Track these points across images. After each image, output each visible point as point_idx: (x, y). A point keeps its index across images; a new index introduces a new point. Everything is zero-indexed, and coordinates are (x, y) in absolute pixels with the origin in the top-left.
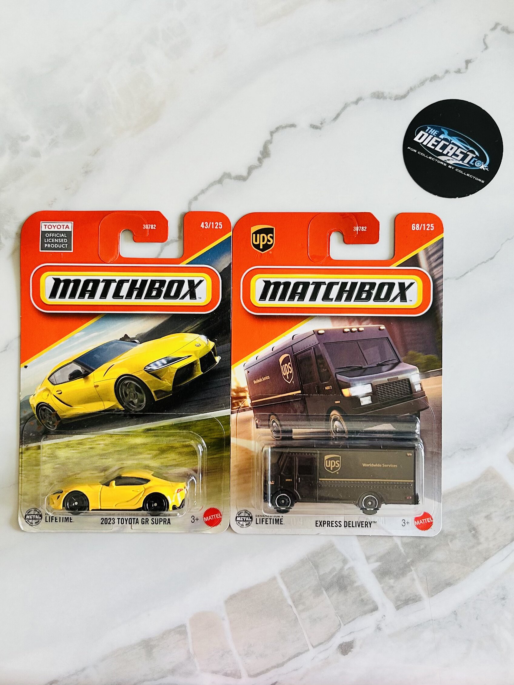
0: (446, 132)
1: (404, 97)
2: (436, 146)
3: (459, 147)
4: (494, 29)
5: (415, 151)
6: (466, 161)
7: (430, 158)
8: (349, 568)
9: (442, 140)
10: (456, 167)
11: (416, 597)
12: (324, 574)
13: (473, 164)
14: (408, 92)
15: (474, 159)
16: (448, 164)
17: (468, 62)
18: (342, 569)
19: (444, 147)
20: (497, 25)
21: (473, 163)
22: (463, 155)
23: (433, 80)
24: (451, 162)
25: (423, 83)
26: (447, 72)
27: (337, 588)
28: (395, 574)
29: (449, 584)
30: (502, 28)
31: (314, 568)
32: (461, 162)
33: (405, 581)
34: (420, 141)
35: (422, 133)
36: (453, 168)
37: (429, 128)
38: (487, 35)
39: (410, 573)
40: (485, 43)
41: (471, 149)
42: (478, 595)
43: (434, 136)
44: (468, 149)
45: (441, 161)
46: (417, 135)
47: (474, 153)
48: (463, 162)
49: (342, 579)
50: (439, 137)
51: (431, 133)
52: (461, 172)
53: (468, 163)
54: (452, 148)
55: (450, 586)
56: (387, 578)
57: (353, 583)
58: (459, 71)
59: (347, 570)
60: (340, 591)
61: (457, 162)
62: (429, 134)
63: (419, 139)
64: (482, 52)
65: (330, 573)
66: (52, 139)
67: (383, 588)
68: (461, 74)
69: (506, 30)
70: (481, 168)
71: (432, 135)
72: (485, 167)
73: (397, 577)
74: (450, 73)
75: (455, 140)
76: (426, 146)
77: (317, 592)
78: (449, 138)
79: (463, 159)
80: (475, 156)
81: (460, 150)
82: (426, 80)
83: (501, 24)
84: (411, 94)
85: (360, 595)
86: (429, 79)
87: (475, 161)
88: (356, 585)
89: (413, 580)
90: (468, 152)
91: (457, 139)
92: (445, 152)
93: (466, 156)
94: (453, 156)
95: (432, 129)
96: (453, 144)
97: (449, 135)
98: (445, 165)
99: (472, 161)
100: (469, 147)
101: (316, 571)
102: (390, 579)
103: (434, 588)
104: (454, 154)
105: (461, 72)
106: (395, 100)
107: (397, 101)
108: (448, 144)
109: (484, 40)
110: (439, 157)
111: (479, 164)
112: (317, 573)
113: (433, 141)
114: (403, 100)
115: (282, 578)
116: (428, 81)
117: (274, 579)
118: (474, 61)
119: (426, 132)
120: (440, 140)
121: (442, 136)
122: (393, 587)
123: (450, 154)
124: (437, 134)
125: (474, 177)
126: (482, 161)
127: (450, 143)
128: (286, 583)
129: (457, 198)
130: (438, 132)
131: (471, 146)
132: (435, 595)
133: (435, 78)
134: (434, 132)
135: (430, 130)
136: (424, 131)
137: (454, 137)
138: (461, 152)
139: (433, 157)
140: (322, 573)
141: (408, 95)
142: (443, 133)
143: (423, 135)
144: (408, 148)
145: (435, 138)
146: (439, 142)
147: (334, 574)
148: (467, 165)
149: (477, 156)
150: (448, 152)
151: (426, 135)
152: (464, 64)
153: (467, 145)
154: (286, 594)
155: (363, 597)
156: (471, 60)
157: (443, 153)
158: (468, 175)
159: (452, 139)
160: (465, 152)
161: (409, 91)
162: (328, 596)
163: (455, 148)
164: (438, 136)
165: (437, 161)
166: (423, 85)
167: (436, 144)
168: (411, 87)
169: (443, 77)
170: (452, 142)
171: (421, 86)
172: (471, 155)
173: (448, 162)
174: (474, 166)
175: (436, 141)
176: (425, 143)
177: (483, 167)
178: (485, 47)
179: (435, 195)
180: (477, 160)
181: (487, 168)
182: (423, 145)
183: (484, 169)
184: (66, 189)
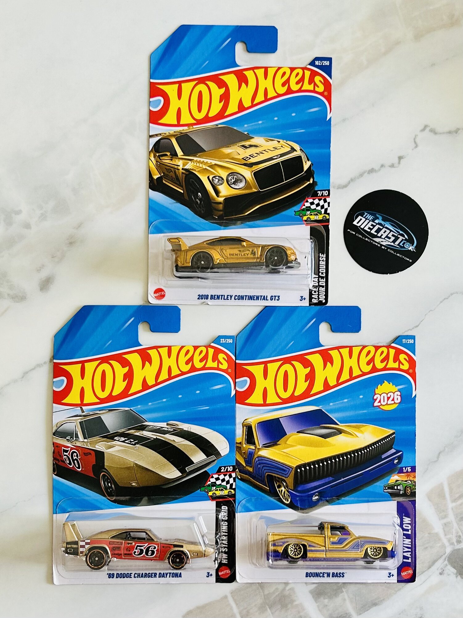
0: (380, 218)
1: (345, 186)
2: (371, 229)
3: (391, 231)
4: (423, 130)
5: (354, 233)
6: (397, 243)
7: (366, 239)
8: (290, 589)
9: (377, 224)
10: (388, 248)
11: (346, 615)
12: (268, 594)
13: (403, 246)
14: (349, 183)
15: (404, 241)
16: (382, 245)
17: (400, 158)
18: (284, 589)
19: (378, 231)
20: (426, 127)
21: (402, 244)
22: (394, 238)
23: (370, 172)
24: (384, 244)
25: (361, 175)
26: (382, 166)
27: (279, 606)
28: (329, 594)
29: (375, 604)
30: (430, 129)
31: (260, 588)
32: (392, 244)
33: (338, 600)
34: (359, 225)
35: (360, 217)
36: (385, 248)
37: (366, 214)
38: (417, 135)
39: (342, 594)
40: (415, 142)
41: (401, 232)
42: (400, 614)
43: (370, 221)
44: (399, 232)
45: (376, 242)
46: (355, 219)
47: (404, 236)
48: (394, 244)
49: (283, 598)
50: (375, 222)
51: (368, 218)
52: (392, 252)
53: (398, 245)
54: (385, 231)
55: (376, 606)
56: (322, 598)
57: (293, 601)
58: (392, 166)
59: (288, 590)
60: (281, 609)
61: (390, 243)
62: (366, 219)
63: (358, 223)
64: (413, 149)
65: (274, 593)
66: (42, 214)
67: (318, 606)
68: (394, 168)
69: (433, 131)
70: (409, 249)
71: (368, 220)
72: (413, 248)
73: (330, 598)
74: (385, 167)
75: (388, 225)
76: (363, 229)
77: (262, 609)
78: (383, 223)
79: (394, 241)
80: (404, 239)
81: (392, 233)
82: (364, 172)
83: (429, 126)
84: (351, 183)
85: (299, 612)
86: (367, 172)
87: (404, 243)
88: (295, 603)
89: (345, 600)
90: (398, 235)
91: (390, 224)
92: (379, 235)
93: (397, 238)
94: (386, 239)
95: (369, 215)
96: (386, 228)
97: (383, 220)
98: (379, 245)
99: (402, 243)
100: (399, 231)
101: (261, 591)
102: (324, 599)
103: (362, 607)
104: (387, 237)
105: (394, 166)
106: (338, 189)
107: (340, 190)
108: (381, 227)
109: (414, 139)
110: (374, 239)
111: (407, 245)
112: (262, 593)
113: (369, 225)
114: (345, 189)
115: (232, 596)
116: (366, 174)
117: (226, 597)
118: (405, 158)
119: (364, 217)
120: (375, 224)
121: (377, 221)
122: (327, 606)
123: (383, 237)
124: (372, 219)
125: (403, 257)
126: (410, 244)
127: (384, 227)
128: (235, 601)
129: (389, 274)
130: (374, 217)
131: (401, 230)
132: (363, 613)
133: (372, 171)
134: (371, 217)
135: (367, 215)
136: (362, 216)
137: (387, 222)
138: (393, 235)
139: (369, 238)
140: (266, 592)
141: (348, 185)
142: (378, 218)
143: (361, 219)
144: (348, 230)
145: (371, 223)
146: (374, 226)
147: (277, 593)
148: (397, 246)
149: (406, 238)
150: (382, 235)
151: (364, 219)
152: (396, 160)
153: (398, 229)
154: (236, 610)
155: (302, 614)
156: (403, 156)
157: (378, 235)
158: (398, 255)
159: (385, 224)
160: (397, 235)
161: (350, 181)
162: (272, 613)
163: (388, 231)
164: (373, 221)
165: (372, 242)
166: (362, 176)
167: (372, 227)
168: (351, 178)
169: (380, 170)
170: (385, 226)
171: (360, 178)
172: (401, 238)
173: (381, 243)
174: (404, 247)
175: (372, 225)
176: (362, 227)
177: (411, 248)
178: (415, 146)
179: (370, 271)
180: (406, 242)
181: (414, 249)
182: (361, 228)
183: (412, 250)
184: (53, 257)
